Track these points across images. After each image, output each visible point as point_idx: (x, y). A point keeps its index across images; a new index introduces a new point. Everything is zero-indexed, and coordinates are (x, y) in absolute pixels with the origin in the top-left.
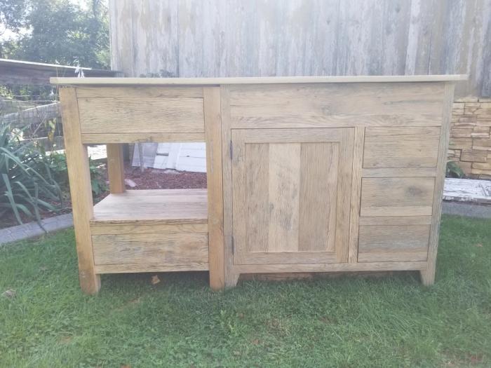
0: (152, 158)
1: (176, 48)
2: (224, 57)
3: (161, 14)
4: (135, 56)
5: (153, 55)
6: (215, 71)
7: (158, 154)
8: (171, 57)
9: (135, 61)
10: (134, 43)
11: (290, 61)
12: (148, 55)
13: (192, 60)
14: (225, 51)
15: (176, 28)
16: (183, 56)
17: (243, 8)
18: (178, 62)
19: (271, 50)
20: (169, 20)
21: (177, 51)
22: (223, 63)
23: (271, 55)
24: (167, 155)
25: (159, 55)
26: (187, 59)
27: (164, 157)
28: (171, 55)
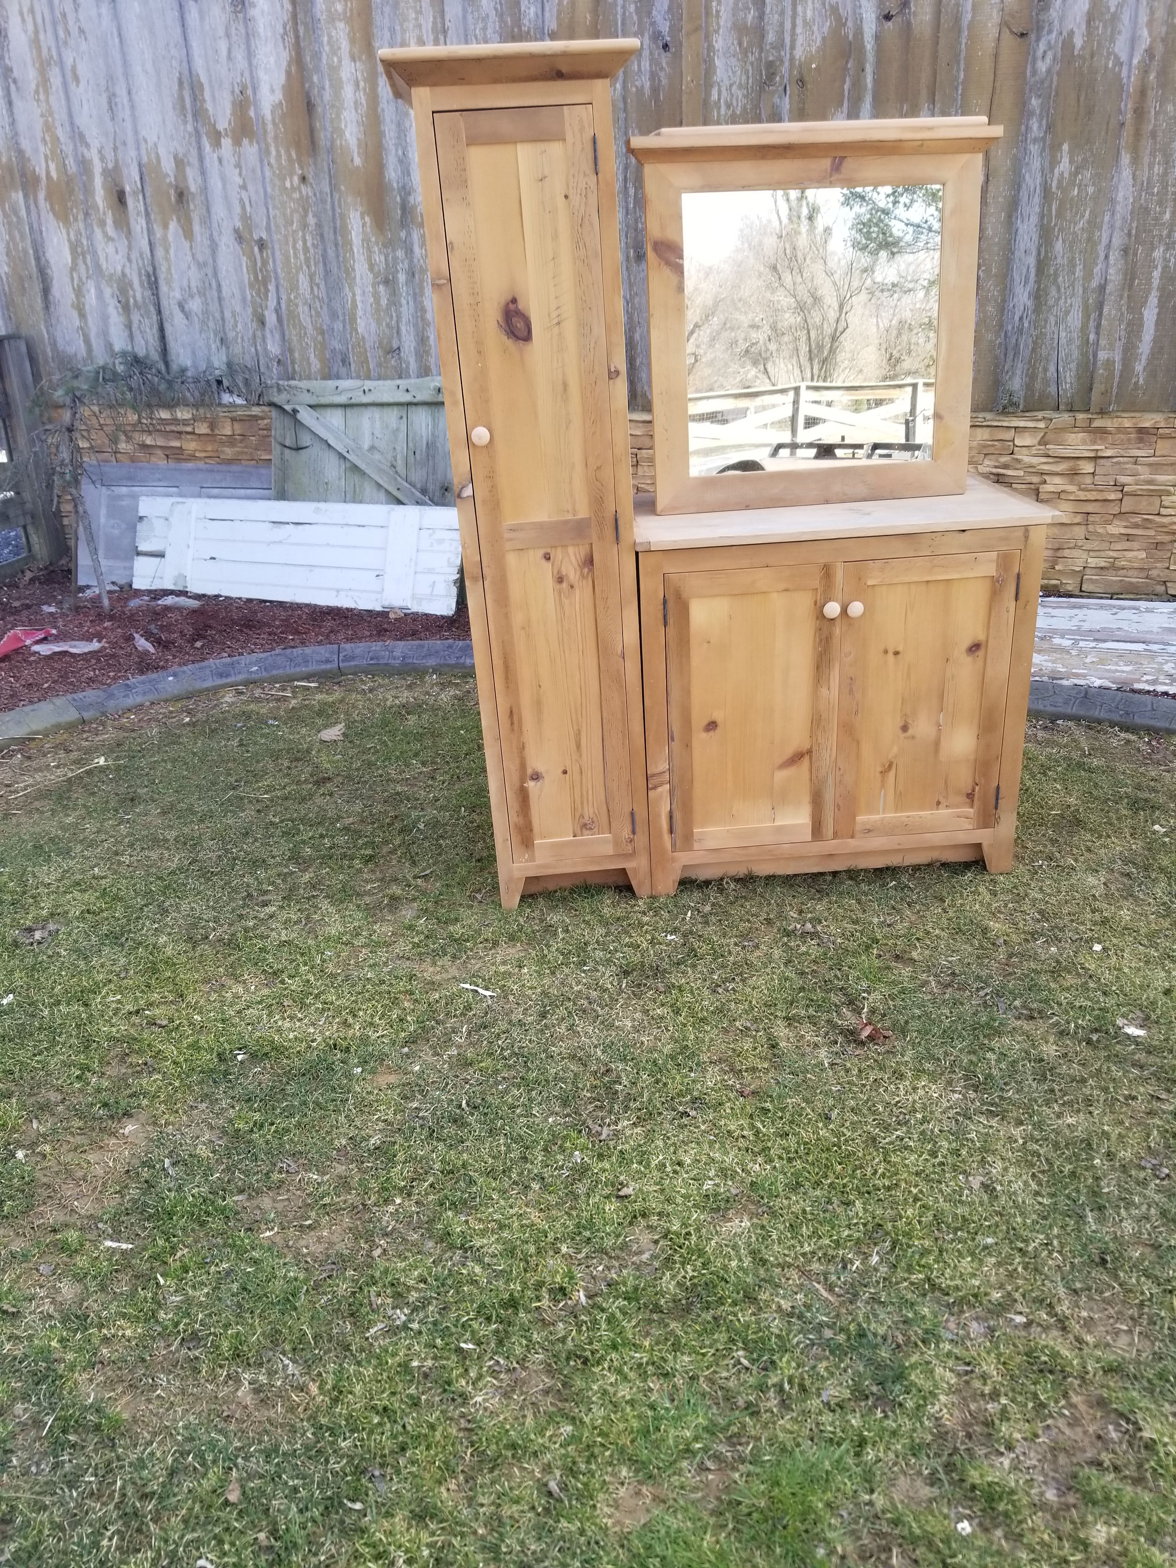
0: (127, 564)
1: (148, 276)
2: (272, 303)
3: (98, 182)
4: (46, 291)
5: (93, 291)
6: (254, 336)
7: (139, 554)
8: (139, 297)
9: (47, 308)
10: (38, 259)
11: (429, 316)
12: (79, 292)
13: (195, 305)
14: (272, 287)
15: (143, 222)
16: (171, 295)
17: (303, 179)
18: (159, 312)
19: (381, 288)
20: (121, 198)
21: (153, 283)
22: (271, 318)
23: (384, 302)
24: (161, 555)
25: (108, 292)
26: (181, 306)
27: (158, 560)
28: (139, 292)
